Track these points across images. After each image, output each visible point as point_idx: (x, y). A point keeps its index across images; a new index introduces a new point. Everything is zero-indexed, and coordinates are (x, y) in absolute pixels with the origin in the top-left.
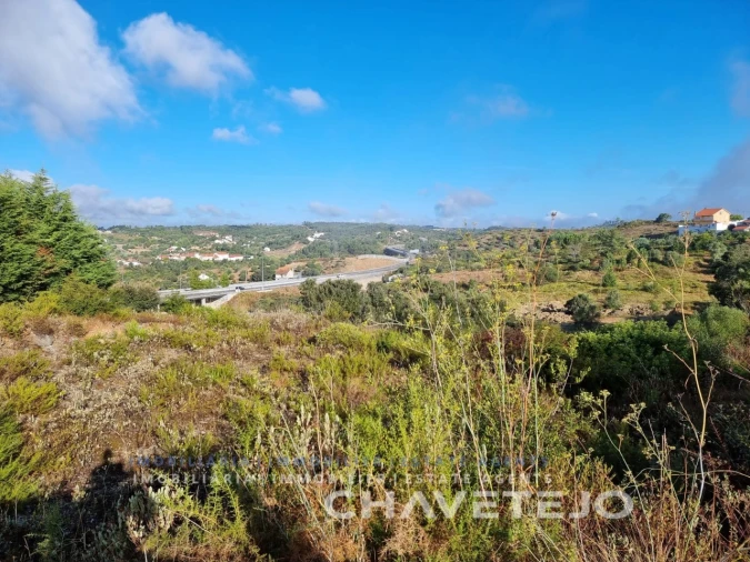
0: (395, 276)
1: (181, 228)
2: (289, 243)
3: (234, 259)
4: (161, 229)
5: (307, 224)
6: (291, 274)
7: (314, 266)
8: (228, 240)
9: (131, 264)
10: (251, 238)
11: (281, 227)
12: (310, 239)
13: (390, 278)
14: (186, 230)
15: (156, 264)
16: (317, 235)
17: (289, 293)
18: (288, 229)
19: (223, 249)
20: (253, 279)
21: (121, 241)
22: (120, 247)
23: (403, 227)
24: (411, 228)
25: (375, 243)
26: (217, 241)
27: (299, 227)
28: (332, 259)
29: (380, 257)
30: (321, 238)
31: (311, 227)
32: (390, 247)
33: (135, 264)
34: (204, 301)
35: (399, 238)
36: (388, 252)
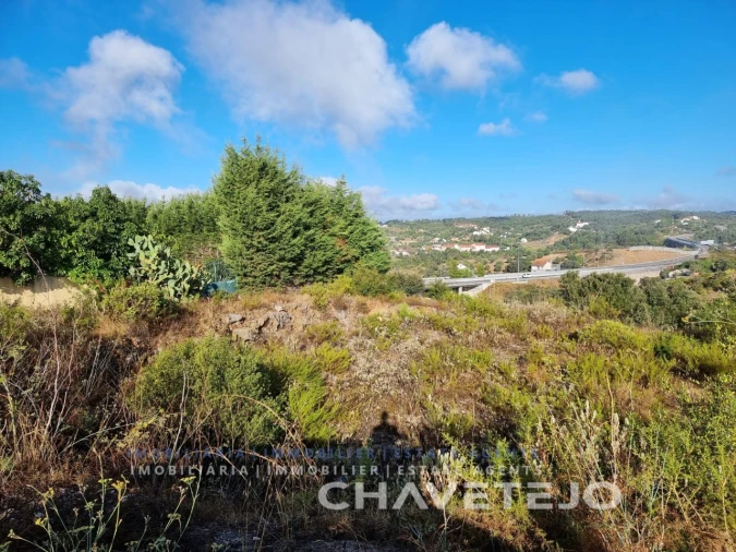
0: (678, 271)
1: (444, 221)
2: (548, 234)
3: (490, 250)
4: (428, 222)
5: (569, 214)
6: (548, 266)
7: (574, 258)
8: (486, 231)
9: (401, 254)
10: (508, 229)
11: (540, 217)
12: (572, 229)
13: (671, 274)
14: (447, 222)
15: (421, 254)
16: (581, 225)
17: (545, 286)
18: (548, 219)
19: (481, 240)
20: (508, 270)
21: (393, 233)
22: (393, 239)
23: (692, 214)
24: (702, 215)
25: (652, 232)
26: (475, 233)
27: (560, 217)
28: (597, 250)
29: (659, 248)
30: (584, 227)
31: (574, 217)
32: (673, 238)
33: (405, 253)
34: (460, 289)
35: (687, 228)
36: (670, 244)
